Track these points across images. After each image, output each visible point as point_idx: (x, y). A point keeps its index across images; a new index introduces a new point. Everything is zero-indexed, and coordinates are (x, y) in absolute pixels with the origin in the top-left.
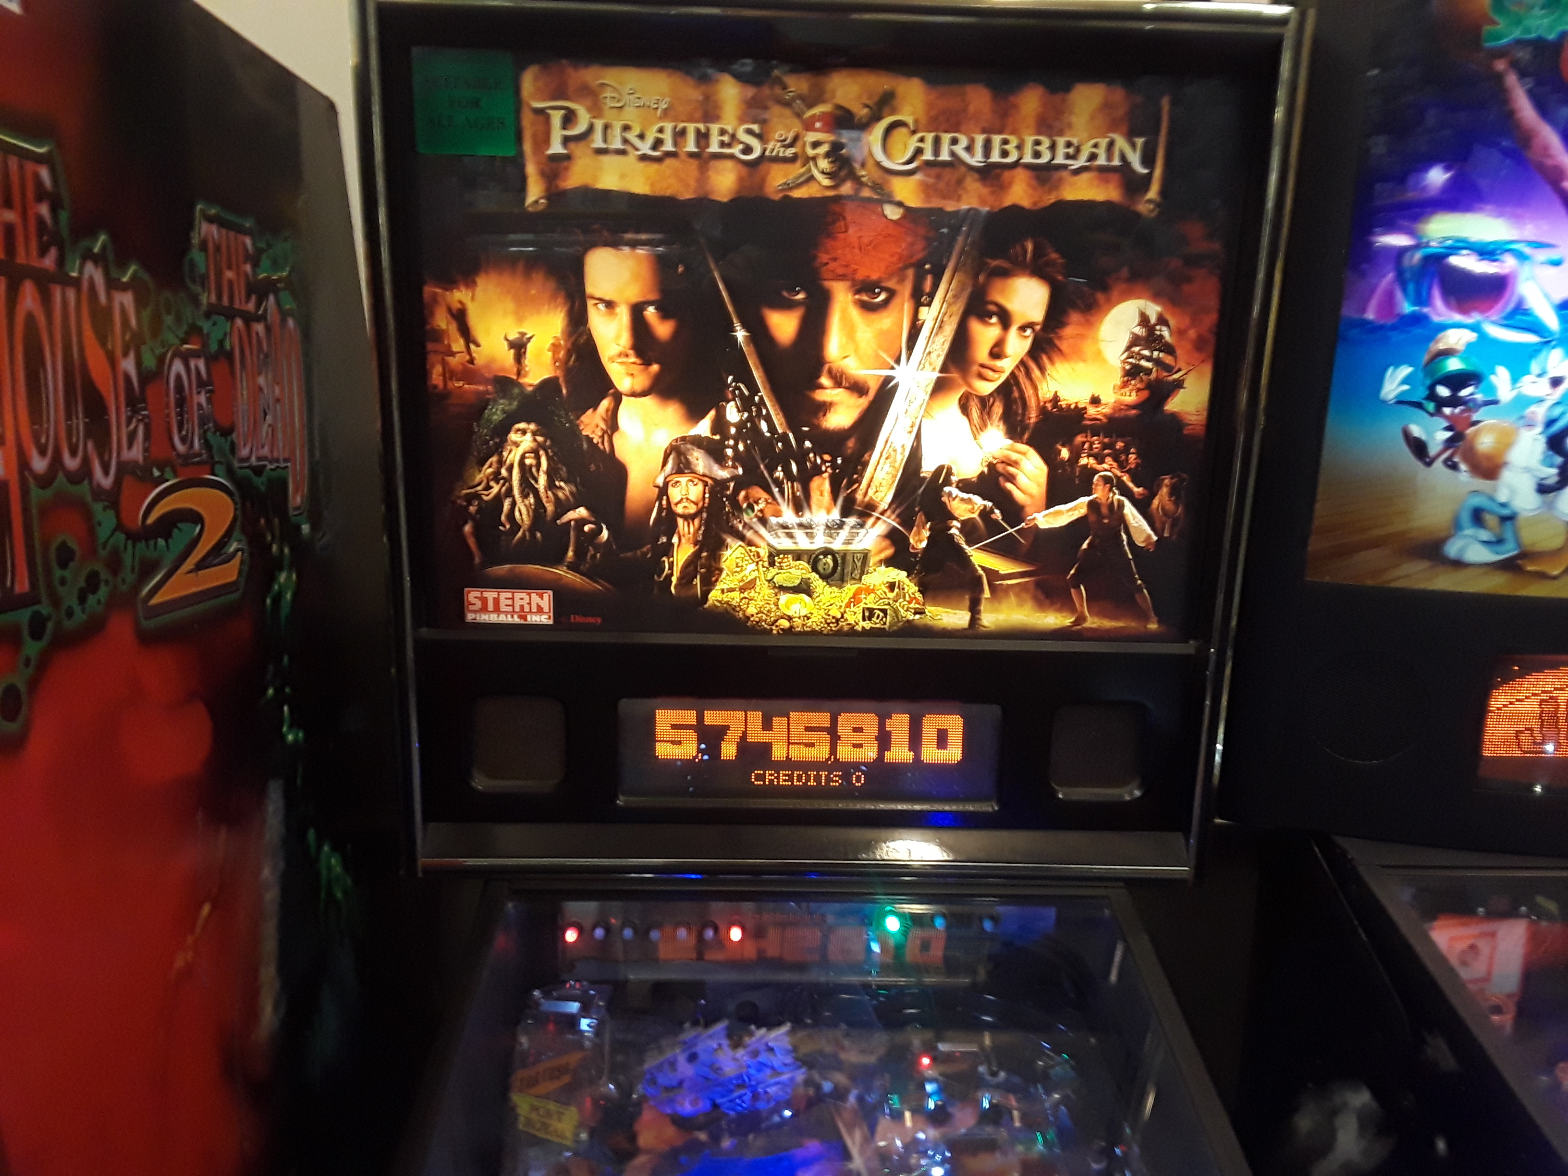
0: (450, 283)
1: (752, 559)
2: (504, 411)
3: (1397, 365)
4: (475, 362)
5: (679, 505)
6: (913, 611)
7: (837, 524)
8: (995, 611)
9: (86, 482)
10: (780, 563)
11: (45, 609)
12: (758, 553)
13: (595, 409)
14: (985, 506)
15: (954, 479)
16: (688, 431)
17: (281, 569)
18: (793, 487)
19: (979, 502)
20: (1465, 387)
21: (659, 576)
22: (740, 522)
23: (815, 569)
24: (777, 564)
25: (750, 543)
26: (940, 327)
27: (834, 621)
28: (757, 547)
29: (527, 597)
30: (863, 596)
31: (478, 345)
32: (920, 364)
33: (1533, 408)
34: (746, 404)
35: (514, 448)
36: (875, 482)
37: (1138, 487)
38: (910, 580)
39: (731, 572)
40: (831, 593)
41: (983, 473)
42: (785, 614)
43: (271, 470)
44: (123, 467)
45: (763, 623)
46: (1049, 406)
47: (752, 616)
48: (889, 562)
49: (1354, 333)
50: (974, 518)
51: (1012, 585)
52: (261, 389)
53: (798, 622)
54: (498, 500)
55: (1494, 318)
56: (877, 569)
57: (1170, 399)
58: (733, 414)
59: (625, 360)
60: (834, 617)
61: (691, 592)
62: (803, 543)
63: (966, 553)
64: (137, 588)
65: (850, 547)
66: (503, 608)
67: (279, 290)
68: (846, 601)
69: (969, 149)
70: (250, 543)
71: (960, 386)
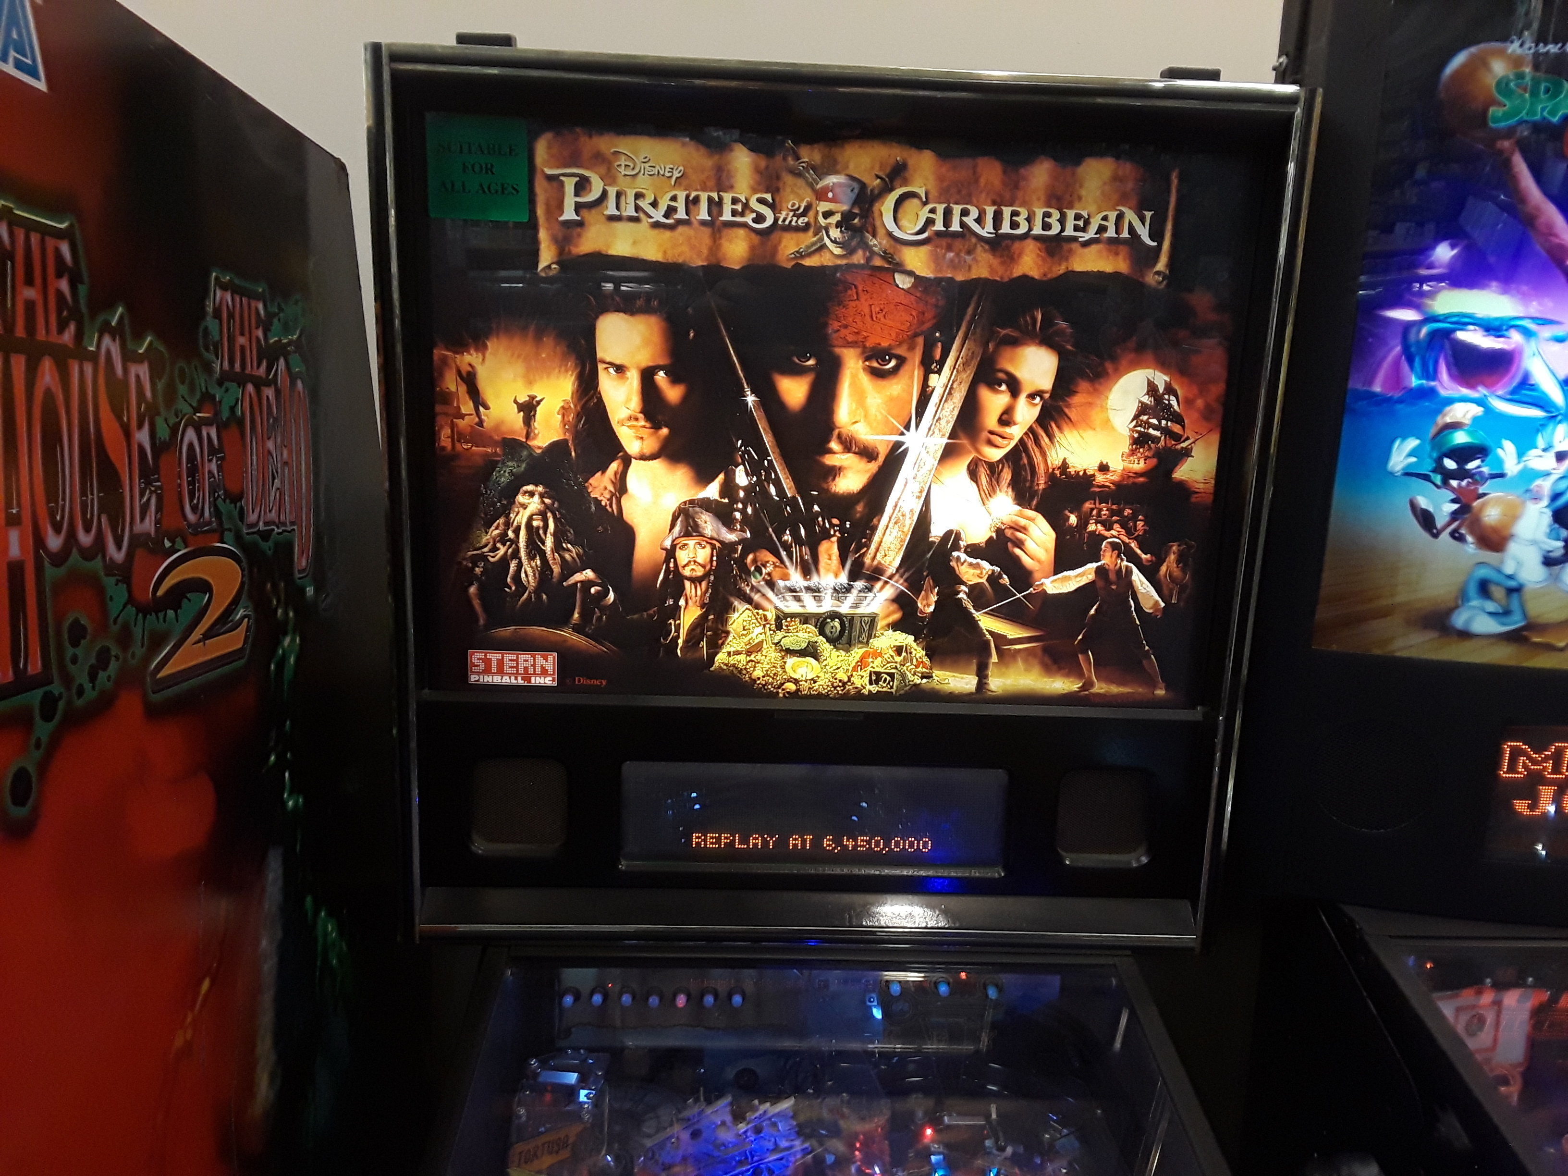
0: (460, 346)
1: (759, 623)
2: (511, 473)
3: (1404, 438)
4: (485, 424)
5: (686, 568)
6: (920, 675)
7: (845, 587)
8: (1002, 675)
9: (100, 557)
10: (787, 626)
11: (56, 688)
12: (765, 616)
13: (604, 472)
14: (993, 571)
15: (962, 544)
16: (697, 493)
17: (285, 634)
18: (801, 551)
19: (987, 566)
20: (1472, 461)
21: (665, 639)
22: (748, 585)
23: (822, 633)
24: (784, 627)
25: (757, 607)
26: (950, 393)
27: (840, 684)
28: (764, 610)
29: (531, 660)
30: (871, 660)
31: (487, 408)
32: (930, 429)
33: (1539, 482)
34: (754, 469)
35: (521, 510)
36: (884, 546)
37: (1146, 554)
38: (917, 644)
39: (737, 635)
40: (838, 656)
41: (991, 537)
42: (791, 678)
43: (279, 534)
44: (137, 541)
45: (770, 687)
46: (1057, 472)
47: (759, 679)
48: (896, 626)
49: (1361, 404)
50: (983, 583)
51: (1020, 650)
52: (269, 453)
53: (804, 685)
54: (504, 562)
55: (1500, 393)
56: (885, 633)
57: (1179, 467)
58: (741, 478)
59: (635, 423)
60: (840, 681)
61: (697, 655)
62: (810, 606)
63: (974, 617)
64: (147, 660)
65: (858, 611)
66: (507, 669)
67: (289, 353)
68: (853, 664)
69: (979, 221)
70: (256, 610)
71: (970, 452)
